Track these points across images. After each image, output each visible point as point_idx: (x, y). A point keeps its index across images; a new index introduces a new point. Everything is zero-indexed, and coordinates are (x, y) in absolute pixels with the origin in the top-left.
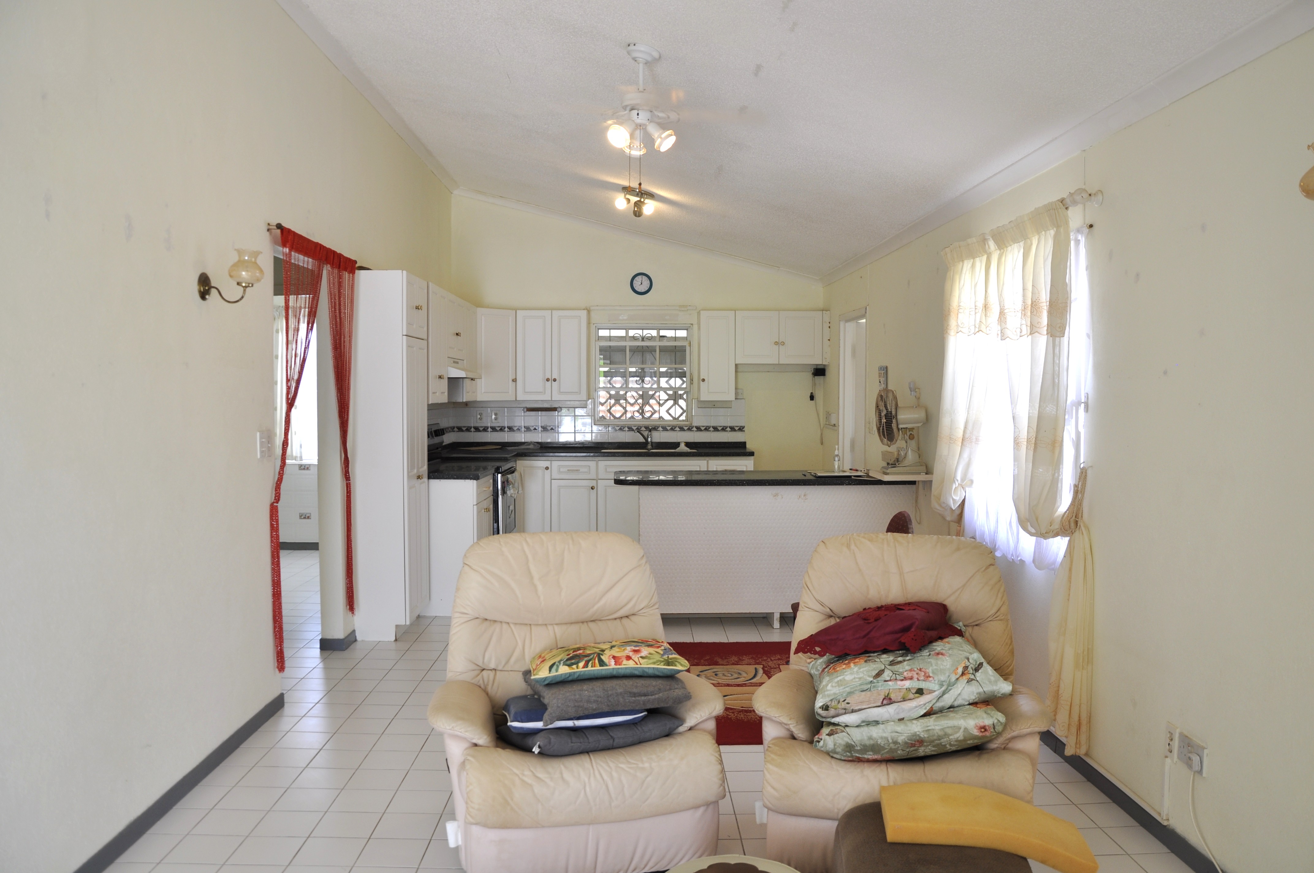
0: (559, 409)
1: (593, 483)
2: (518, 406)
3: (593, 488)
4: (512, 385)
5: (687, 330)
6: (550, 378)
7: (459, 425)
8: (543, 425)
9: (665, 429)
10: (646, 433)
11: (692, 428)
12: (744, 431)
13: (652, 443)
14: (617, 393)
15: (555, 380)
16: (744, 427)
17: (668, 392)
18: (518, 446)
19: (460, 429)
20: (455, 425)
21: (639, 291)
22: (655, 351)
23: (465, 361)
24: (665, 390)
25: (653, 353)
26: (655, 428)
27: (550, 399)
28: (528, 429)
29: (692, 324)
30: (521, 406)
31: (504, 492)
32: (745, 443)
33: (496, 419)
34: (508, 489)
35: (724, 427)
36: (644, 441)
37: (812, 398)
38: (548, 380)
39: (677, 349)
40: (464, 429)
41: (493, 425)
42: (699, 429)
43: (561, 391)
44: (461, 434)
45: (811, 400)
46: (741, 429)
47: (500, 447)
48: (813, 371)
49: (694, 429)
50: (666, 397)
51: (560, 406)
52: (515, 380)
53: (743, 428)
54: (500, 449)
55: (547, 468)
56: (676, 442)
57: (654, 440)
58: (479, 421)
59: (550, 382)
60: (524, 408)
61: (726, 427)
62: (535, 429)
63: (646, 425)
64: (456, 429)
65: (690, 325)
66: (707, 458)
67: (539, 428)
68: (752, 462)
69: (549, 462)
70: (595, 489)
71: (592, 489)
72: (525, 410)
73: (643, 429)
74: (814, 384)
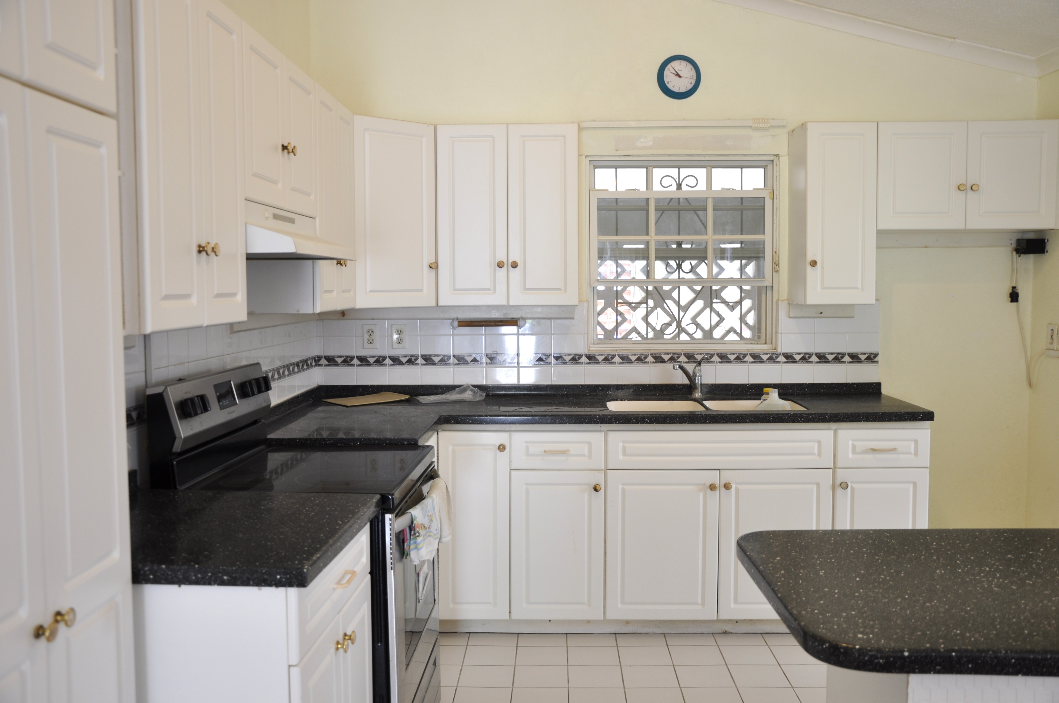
0: (520, 322)
1: (599, 478)
2: (442, 316)
3: (598, 488)
4: (428, 275)
5: (765, 167)
6: (505, 261)
7: (330, 353)
8: (488, 352)
9: (724, 358)
10: (690, 367)
11: (777, 357)
12: (877, 362)
13: (701, 384)
14: (609, 289)
15: (515, 265)
16: (876, 355)
17: (694, 287)
18: (442, 394)
19: (331, 361)
20: (322, 353)
21: (676, 90)
22: (705, 209)
23: (317, 220)
24: (689, 284)
25: (700, 213)
26: (708, 359)
27: (505, 303)
28: (461, 360)
29: (777, 155)
30: (447, 316)
31: (403, 553)
32: (878, 386)
33: (399, 341)
34: (412, 547)
35: (839, 354)
36: (686, 381)
37: (1014, 297)
38: (500, 265)
39: (744, 204)
40: (339, 360)
41: (395, 353)
42: (790, 358)
43: (527, 287)
44: (333, 369)
45: (1012, 301)
46: (871, 358)
47: (407, 397)
48: (1014, 245)
49: (782, 359)
50: (692, 295)
51: (524, 316)
52: (434, 266)
53: (875, 357)
54: (407, 401)
55: (502, 448)
56: (746, 385)
57: (704, 382)
58: (367, 345)
59: (504, 269)
60: (453, 320)
61: (843, 355)
62: (475, 360)
63: (689, 352)
64: (323, 361)
65: (772, 158)
66: (834, 425)
67: (481, 359)
68: (929, 431)
69: (506, 435)
70: (602, 492)
71: (596, 490)
72: (456, 324)
73: (683, 359)
74: (1014, 271)
